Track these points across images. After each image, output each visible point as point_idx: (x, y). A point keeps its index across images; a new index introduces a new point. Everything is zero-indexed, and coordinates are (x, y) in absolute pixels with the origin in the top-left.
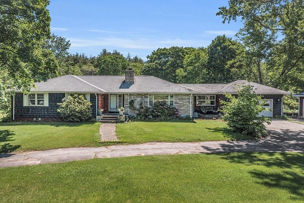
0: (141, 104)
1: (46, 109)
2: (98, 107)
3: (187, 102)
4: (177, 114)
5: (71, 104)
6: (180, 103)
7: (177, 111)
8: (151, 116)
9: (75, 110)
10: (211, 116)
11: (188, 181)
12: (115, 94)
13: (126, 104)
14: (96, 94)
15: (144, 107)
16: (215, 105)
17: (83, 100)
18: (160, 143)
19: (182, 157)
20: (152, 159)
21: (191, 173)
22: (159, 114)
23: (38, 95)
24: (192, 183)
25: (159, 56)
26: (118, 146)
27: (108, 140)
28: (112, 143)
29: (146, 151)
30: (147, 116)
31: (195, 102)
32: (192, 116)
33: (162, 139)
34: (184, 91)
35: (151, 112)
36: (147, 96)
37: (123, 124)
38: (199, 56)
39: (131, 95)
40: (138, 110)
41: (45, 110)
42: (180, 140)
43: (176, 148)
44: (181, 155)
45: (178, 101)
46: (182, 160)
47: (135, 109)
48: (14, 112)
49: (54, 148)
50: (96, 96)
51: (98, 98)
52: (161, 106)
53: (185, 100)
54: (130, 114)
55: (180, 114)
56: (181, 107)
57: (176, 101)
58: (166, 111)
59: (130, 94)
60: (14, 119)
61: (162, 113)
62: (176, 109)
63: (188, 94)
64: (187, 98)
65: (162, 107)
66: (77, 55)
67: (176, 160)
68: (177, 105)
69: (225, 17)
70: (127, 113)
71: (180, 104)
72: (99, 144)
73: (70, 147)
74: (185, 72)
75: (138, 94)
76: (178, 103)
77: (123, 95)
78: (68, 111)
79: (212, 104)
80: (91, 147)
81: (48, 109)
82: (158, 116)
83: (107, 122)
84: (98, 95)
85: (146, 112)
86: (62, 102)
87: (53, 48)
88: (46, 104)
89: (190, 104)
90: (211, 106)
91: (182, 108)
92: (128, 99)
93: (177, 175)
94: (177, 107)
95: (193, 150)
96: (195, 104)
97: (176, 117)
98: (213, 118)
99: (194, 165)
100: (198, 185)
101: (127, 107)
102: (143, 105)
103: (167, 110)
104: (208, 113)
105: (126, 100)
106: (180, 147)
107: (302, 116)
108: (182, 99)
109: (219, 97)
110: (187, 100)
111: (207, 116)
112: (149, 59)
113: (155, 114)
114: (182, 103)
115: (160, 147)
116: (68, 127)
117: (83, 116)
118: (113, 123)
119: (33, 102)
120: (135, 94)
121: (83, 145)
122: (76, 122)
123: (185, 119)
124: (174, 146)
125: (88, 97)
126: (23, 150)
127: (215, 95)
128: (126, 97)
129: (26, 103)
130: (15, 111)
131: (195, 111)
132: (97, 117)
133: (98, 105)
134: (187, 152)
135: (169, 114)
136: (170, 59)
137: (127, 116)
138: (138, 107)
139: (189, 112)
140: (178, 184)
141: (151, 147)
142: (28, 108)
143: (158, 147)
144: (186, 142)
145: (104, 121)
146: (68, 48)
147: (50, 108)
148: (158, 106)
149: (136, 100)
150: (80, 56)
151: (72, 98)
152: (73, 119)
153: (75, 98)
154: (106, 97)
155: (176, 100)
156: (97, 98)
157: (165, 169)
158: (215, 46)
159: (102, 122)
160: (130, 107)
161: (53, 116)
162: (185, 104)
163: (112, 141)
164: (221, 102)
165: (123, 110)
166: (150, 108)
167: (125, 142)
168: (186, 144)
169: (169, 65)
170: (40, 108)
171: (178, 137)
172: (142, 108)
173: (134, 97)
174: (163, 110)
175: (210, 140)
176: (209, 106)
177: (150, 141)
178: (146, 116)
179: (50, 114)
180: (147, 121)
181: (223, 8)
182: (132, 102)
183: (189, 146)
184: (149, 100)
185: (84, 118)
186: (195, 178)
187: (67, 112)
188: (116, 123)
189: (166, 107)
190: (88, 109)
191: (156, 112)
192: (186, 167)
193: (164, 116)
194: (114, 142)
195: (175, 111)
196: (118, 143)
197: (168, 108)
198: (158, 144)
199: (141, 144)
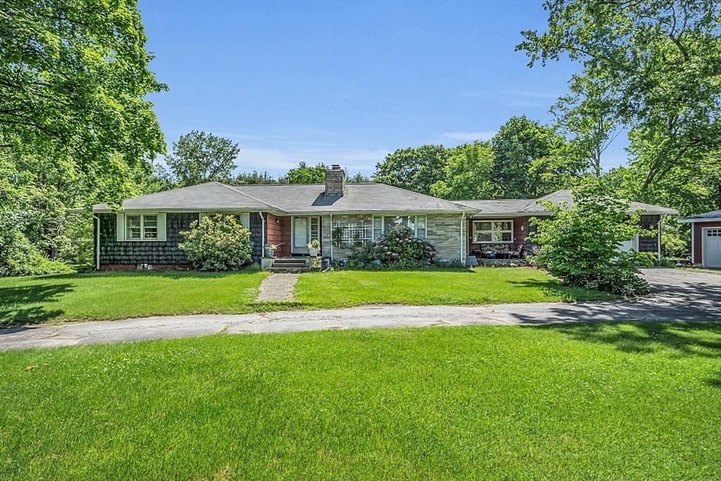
0: (357, 236)
1: (162, 247)
2: (266, 242)
3: (453, 232)
4: (434, 255)
5: (207, 233)
6: (439, 232)
7: (434, 250)
8: (378, 262)
9: (214, 244)
10: (504, 262)
11: (468, 393)
12: (304, 217)
13: (325, 238)
14: (261, 214)
15: (363, 242)
16: (512, 242)
17: (233, 225)
18: (391, 307)
19: (444, 331)
20: (363, 336)
21: (475, 370)
22: (394, 254)
23: (146, 217)
24: (482, 401)
25: (399, 163)
26: (291, 312)
27: (271, 300)
28: (278, 305)
29: (353, 321)
30: (369, 260)
31: (471, 235)
32: (464, 261)
33: (398, 299)
34: (448, 208)
35: (377, 253)
36: (369, 219)
37: (315, 274)
38: (476, 156)
39: (335, 217)
40: (352, 249)
41: (160, 248)
42: (441, 302)
43: (430, 316)
44: (443, 329)
45: (434, 230)
46: (445, 339)
47: (344, 247)
48: (98, 253)
49: (139, 316)
50: (262, 218)
51: (266, 223)
52: (398, 239)
53: (450, 227)
54: (335, 257)
55: (439, 256)
56: (441, 241)
57: (430, 229)
58: (409, 249)
59: (333, 216)
60: (98, 268)
61: (402, 252)
62: (431, 246)
63: (455, 214)
64: (453, 223)
65: (401, 241)
66: (255, 175)
67: (431, 339)
68: (433, 237)
69: (532, 55)
70: (329, 255)
71: (439, 235)
72: (248, 308)
73: (178, 312)
74: (448, 186)
75: (350, 216)
76: (435, 234)
77: (321, 217)
78: (200, 246)
79: (506, 240)
80: (227, 314)
81: (166, 246)
82: (392, 260)
83: (283, 271)
84: (265, 215)
85: (369, 252)
86: (190, 229)
87: (209, 157)
88: (162, 236)
89: (460, 234)
90: (505, 244)
91: (445, 244)
92: (330, 226)
93: (431, 376)
94: (432, 242)
95: (472, 318)
96: (471, 240)
97: (432, 262)
98: (512, 264)
99: (479, 349)
100: (503, 408)
101: (327, 242)
102: (362, 238)
103: (411, 247)
104: (499, 256)
105: (326, 229)
106: (440, 313)
107: (701, 263)
108: (443, 224)
109: (519, 223)
110: (455, 227)
111: (496, 261)
112: (380, 170)
113: (386, 255)
114: (443, 232)
115: (392, 313)
116: (198, 279)
117: (231, 257)
118: (296, 272)
119: (136, 232)
120: (345, 217)
121: (210, 310)
122: (219, 270)
123: (451, 266)
124: (425, 311)
125: (246, 220)
126: (65, 319)
127: (512, 221)
128: (326, 222)
129: (122, 234)
130: (101, 251)
131: (472, 253)
132: (264, 261)
133: (266, 237)
134: (458, 324)
135: (415, 256)
136: (419, 167)
137: (328, 260)
138: (351, 242)
139: (458, 252)
140: (432, 402)
141: (369, 314)
142: (125, 244)
143: (384, 313)
144: (453, 304)
145: (277, 269)
146: (235, 158)
147: (169, 244)
148: (392, 240)
149: (346, 228)
150: (261, 176)
151: (210, 222)
152: (212, 265)
153: (216, 221)
154: (284, 222)
155: (431, 227)
156: (263, 221)
157: (397, 358)
158: (507, 137)
159: (272, 271)
160: (334, 244)
161: (175, 260)
162: (449, 234)
163: (279, 301)
164: (531, 222)
165: (317, 246)
166: (375, 245)
167: (310, 305)
168: (452, 307)
169: (418, 177)
170: (150, 244)
171: (436, 295)
172: (359, 244)
173: (343, 222)
174: (403, 248)
175: (510, 301)
176: (500, 245)
177: (369, 302)
178: (367, 261)
179: (169, 257)
180: (369, 270)
181: (529, 33)
182: (338, 233)
183: (462, 312)
184: (373, 228)
185: (235, 261)
186: (488, 384)
187: (198, 248)
188: (302, 272)
189: (410, 241)
190: (244, 243)
191: (388, 250)
192: (458, 353)
193: (405, 259)
194: (282, 304)
195: (428, 250)
196: (292, 306)
197: (413, 243)
198: (387, 308)
199: (346, 309)
